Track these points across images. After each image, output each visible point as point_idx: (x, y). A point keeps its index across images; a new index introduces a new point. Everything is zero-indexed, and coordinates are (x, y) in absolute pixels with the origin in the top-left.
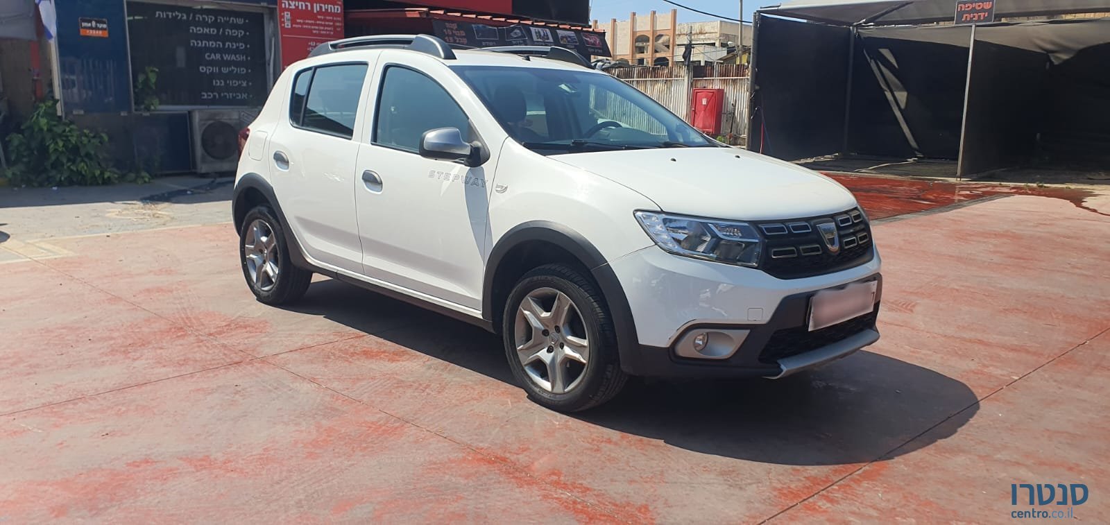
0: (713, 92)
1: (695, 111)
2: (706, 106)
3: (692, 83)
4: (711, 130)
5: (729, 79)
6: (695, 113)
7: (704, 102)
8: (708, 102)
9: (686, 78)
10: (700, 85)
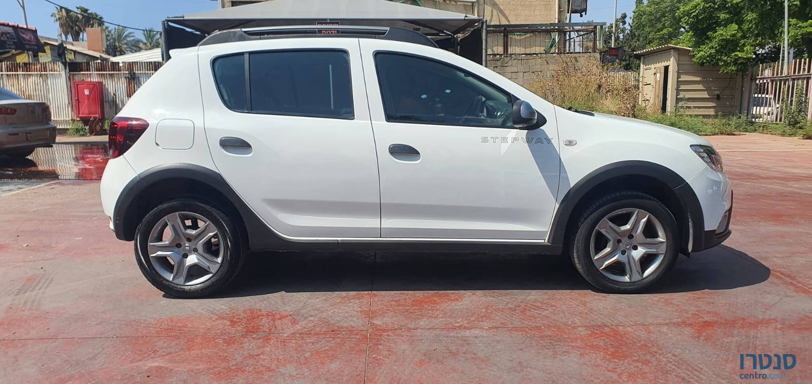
0: (95, 85)
1: (78, 100)
2: (89, 96)
3: (69, 77)
4: (97, 115)
5: (106, 74)
6: (79, 102)
7: (87, 92)
8: (90, 92)
9: (63, 73)
10: (77, 78)
